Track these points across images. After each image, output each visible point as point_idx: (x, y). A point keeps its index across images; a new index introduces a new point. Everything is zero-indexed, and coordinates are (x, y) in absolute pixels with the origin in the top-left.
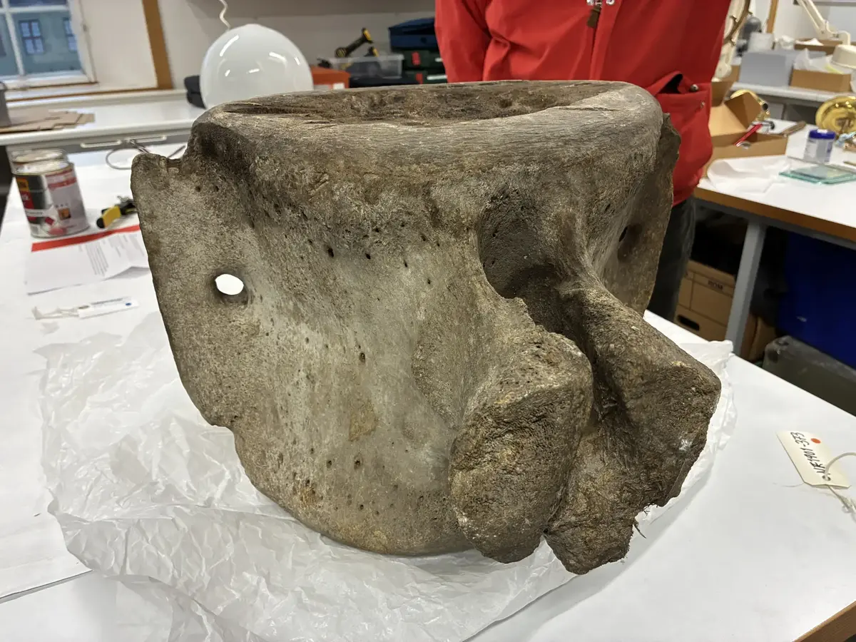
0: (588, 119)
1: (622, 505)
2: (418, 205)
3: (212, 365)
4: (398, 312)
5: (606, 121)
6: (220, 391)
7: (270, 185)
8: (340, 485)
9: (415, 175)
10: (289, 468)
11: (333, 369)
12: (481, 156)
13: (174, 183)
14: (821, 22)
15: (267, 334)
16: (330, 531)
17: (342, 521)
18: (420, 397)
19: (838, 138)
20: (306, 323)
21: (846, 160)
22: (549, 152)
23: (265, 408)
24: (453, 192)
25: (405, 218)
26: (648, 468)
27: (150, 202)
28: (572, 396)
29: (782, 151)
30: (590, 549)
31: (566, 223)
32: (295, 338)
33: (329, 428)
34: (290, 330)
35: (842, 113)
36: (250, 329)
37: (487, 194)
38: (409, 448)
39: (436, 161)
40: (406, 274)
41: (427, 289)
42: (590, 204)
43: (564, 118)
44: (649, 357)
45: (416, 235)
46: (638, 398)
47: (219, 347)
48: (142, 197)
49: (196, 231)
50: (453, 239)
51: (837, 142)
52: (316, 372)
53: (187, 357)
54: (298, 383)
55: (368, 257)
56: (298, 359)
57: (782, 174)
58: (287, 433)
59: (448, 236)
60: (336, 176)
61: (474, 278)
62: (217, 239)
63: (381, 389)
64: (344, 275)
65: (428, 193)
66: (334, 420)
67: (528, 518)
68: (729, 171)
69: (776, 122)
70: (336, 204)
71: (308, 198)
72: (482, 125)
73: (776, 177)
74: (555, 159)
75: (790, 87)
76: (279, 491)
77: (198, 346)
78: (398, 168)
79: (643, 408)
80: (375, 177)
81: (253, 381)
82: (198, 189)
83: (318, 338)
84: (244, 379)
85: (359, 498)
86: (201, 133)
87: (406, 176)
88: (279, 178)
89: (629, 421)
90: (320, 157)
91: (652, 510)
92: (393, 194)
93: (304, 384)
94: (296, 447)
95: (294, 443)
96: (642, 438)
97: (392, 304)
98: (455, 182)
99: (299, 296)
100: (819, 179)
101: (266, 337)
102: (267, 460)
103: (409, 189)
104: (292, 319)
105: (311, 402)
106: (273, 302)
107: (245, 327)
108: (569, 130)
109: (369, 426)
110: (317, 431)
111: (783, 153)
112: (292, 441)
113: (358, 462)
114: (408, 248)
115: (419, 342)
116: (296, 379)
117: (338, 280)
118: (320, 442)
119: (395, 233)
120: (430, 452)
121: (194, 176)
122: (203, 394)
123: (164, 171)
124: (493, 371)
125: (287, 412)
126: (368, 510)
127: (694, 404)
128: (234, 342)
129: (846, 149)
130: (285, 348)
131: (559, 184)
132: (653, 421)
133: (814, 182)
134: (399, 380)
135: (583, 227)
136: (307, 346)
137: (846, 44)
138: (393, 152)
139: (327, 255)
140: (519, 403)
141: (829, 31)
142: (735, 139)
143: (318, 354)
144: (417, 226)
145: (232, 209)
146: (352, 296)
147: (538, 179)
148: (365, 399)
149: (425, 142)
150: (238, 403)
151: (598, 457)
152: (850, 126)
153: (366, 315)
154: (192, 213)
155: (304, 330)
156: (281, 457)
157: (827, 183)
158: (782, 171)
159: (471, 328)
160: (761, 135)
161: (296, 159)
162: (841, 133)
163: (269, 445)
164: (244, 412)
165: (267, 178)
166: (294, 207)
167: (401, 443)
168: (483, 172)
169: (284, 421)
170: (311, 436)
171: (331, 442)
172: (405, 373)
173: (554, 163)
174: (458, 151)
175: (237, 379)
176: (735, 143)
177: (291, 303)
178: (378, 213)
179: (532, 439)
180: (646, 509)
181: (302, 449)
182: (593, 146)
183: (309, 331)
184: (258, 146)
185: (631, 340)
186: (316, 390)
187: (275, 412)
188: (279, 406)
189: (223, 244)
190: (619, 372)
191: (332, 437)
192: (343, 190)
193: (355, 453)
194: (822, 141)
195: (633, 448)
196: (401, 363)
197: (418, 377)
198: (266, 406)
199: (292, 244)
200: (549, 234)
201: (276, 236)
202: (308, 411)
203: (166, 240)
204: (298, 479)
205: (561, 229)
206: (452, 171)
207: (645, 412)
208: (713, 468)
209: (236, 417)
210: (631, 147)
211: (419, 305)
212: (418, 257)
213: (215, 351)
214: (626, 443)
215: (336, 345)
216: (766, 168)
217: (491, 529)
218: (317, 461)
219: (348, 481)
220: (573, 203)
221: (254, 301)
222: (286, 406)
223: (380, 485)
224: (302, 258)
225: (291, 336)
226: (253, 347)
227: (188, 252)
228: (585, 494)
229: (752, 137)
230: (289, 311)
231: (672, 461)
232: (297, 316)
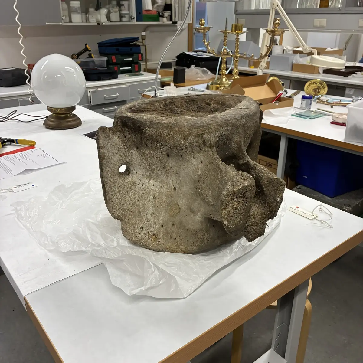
0: (242, 112)
1: (263, 219)
2: (199, 140)
3: (118, 197)
4: (190, 172)
5: (247, 113)
6: (120, 206)
7: (151, 136)
8: (167, 233)
9: (199, 132)
10: (146, 231)
11: (164, 194)
12: (216, 125)
13: (111, 136)
14: (304, 45)
15: (138, 185)
16: (164, 249)
17: (168, 245)
18: (197, 199)
19: (314, 97)
20: (153, 180)
21: (317, 108)
22: (233, 123)
23: (135, 211)
24: (209, 136)
25: (196, 144)
26: (270, 207)
27: (103, 142)
28: (251, 187)
29: (291, 105)
30: (255, 232)
31: (239, 143)
32: (149, 185)
33: (162, 214)
34: (147, 182)
35: (315, 87)
36: (132, 183)
37: (218, 136)
38: (192, 216)
39: (204, 127)
40: (194, 161)
41: (201, 164)
42: (245, 137)
43: (235, 112)
44: (269, 176)
45: (198, 149)
46: (267, 187)
47: (121, 190)
48: (101, 141)
49: (117, 151)
50: (210, 149)
51: (313, 99)
52: (157, 196)
53: (110, 195)
54: (149, 200)
55: (181, 156)
56: (150, 192)
57: (292, 115)
58: (144, 218)
59: (208, 148)
60: (175, 133)
61: (217, 160)
62: (124, 153)
63: (182, 198)
64: (172, 162)
65: (202, 137)
66: (164, 211)
67: (242, 221)
68: (271, 114)
69: (288, 90)
70: (175, 141)
71: (165, 139)
72: (214, 116)
73: (290, 117)
74: (235, 125)
75: (293, 72)
76: (142, 240)
77: (114, 190)
78: (194, 130)
79: (268, 190)
80: (187, 133)
81: (132, 201)
82: (119, 137)
83: (158, 184)
84: (129, 201)
85: (174, 236)
86: (121, 120)
87: (196, 132)
88: (155, 134)
89: (264, 194)
90: (170, 127)
91: (270, 220)
92: (193, 137)
93: (152, 201)
94: (148, 223)
95: (148, 221)
96: (268, 198)
97: (188, 170)
98: (209, 133)
99: (152, 171)
100: (307, 116)
101: (138, 186)
102: (136, 230)
103: (197, 136)
104: (148, 178)
105: (155, 206)
106: (141, 174)
107: (130, 183)
108: (238, 116)
109: (177, 211)
110: (157, 216)
111: (292, 106)
112: (147, 221)
113: (173, 224)
114: (196, 153)
115: (199, 181)
116: (149, 199)
117: (169, 164)
118: (158, 220)
119: (192, 148)
120: (200, 216)
121: (118, 133)
122: (114, 207)
123: (108, 132)
124: (229, 184)
125: (145, 211)
126: (178, 239)
127: (280, 188)
128: (126, 188)
129: (318, 102)
130: (145, 189)
131: (237, 132)
132: (270, 193)
133: (305, 118)
134: (189, 194)
135: (243, 144)
136: (153, 187)
137: (315, 55)
138: (192, 126)
139: (167, 156)
140: (239, 190)
141: (308, 49)
142: (272, 100)
143: (158, 189)
144: (199, 146)
145: (130, 143)
146: (173, 169)
147: (231, 131)
148: (176, 202)
149: (200, 122)
150: (126, 210)
151: (255, 206)
152: (319, 92)
153: (177, 174)
154: (116, 145)
155: (152, 182)
156: (142, 228)
157: (311, 119)
158: (292, 114)
159: (219, 174)
160: (283, 98)
161: (162, 128)
162: (315, 95)
163: (136, 224)
164: (128, 213)
165: (151, 134)
166: (158, 142)
167: (189, 215)
168: (217, 130)
169: (143, 215)
170: (154, 218)
171: (163, 219)
172: (191, 192)
173: (235, 126)
174: (210, 124)
175: (126, 201)
176: (272, 102)
177: (148, 173)
178: (187, 143)
179: (242, 199)
180: (269, 220)
181: (151, 223)
182: (244, 120)
183: (154, 182)
184: (147, 124)
185: (264, 172)
186: (157, 202)
187: (139, 212)
188: (141, 210)
189: (125, 155)
190: (262, 181)
191: (163, 217)
192: (177, 137)
193: (172, 221)
194: (307, 100)
195: (265, 202)
196: (190, 189)
197: (198, 191)
198: (136, 210)
199: (154, 154)
200: (234, 146)
201: (147, 151)
202: (154, 210)
203: (107, 155)
204: (150, 233)
205: (238, 145)
206: (209, 130)
207: (269, 191)
208: (281, 221)
209: (124, 215)
210: (254, 120)
211: (198, 169)
212: (198, 155)
213: (119, 192)
214: (264, 201)
215: (165, 186)
216: (286, 113)
217: (233, 224)
218: (157, 226)
219: (170, 231)
220: (240, 137)
221: (133, 174)
222: (145, 209)
223: (182, 230)
224: (157, 158)
225: (148, 184)
226: (133, 189)
227: (113, 158)
228: (253, 216)
229: (279, 99)
230: (147, 176)
231: (275, 204)
232: (150, 177)
